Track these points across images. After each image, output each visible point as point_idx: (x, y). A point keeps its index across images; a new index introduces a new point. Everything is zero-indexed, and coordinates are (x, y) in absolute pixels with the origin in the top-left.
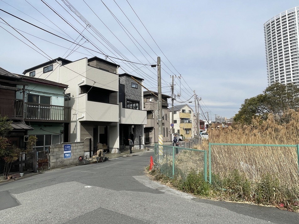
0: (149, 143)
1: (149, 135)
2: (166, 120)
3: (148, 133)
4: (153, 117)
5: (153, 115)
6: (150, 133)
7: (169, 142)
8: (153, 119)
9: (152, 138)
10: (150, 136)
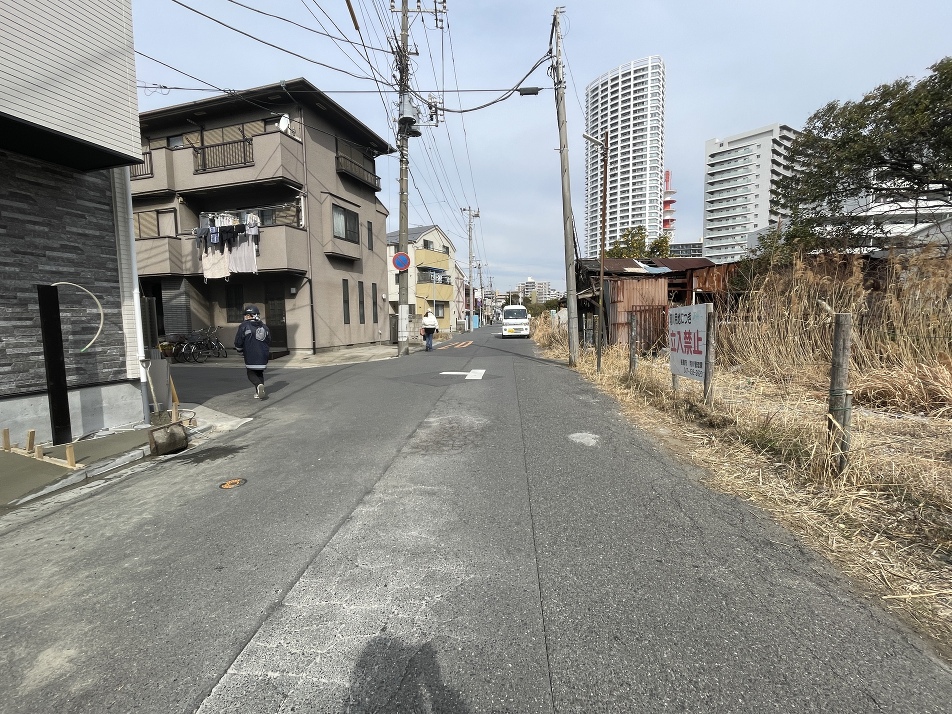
0: (287, 353)
1: (282, 313)
2: (371, 248)
3: (276, 302)
4: (303, 223)
5: (299, 211)
6: (289, 304)
7: (384, 343)
8: (304, 230)
9: (295, 327)
10: (290, 319)
